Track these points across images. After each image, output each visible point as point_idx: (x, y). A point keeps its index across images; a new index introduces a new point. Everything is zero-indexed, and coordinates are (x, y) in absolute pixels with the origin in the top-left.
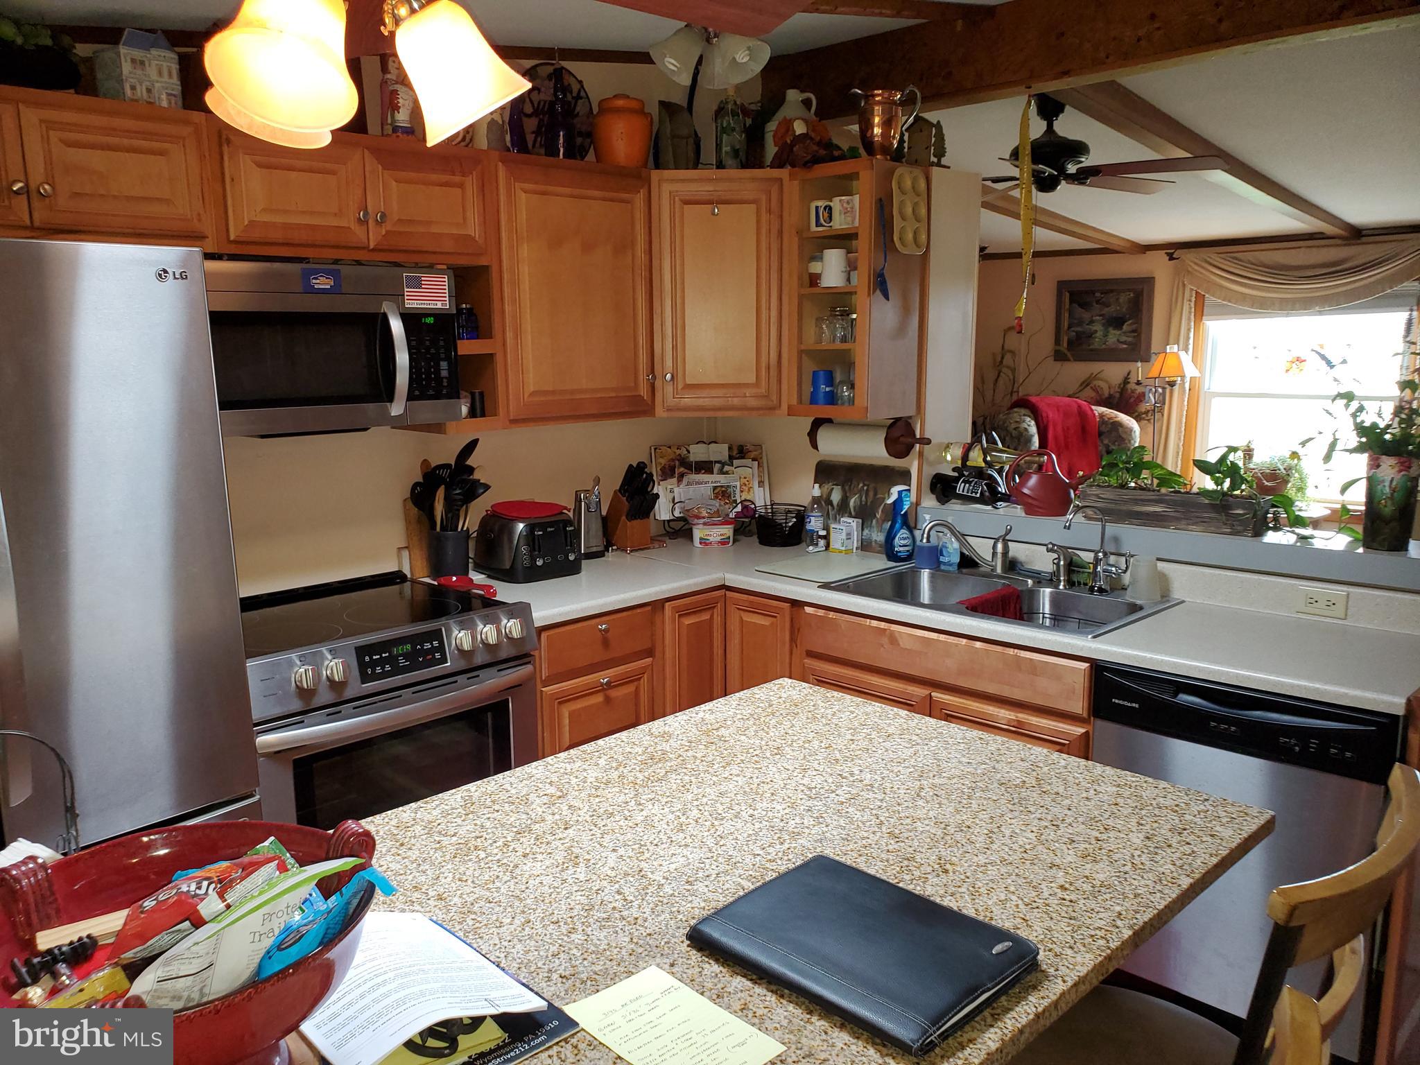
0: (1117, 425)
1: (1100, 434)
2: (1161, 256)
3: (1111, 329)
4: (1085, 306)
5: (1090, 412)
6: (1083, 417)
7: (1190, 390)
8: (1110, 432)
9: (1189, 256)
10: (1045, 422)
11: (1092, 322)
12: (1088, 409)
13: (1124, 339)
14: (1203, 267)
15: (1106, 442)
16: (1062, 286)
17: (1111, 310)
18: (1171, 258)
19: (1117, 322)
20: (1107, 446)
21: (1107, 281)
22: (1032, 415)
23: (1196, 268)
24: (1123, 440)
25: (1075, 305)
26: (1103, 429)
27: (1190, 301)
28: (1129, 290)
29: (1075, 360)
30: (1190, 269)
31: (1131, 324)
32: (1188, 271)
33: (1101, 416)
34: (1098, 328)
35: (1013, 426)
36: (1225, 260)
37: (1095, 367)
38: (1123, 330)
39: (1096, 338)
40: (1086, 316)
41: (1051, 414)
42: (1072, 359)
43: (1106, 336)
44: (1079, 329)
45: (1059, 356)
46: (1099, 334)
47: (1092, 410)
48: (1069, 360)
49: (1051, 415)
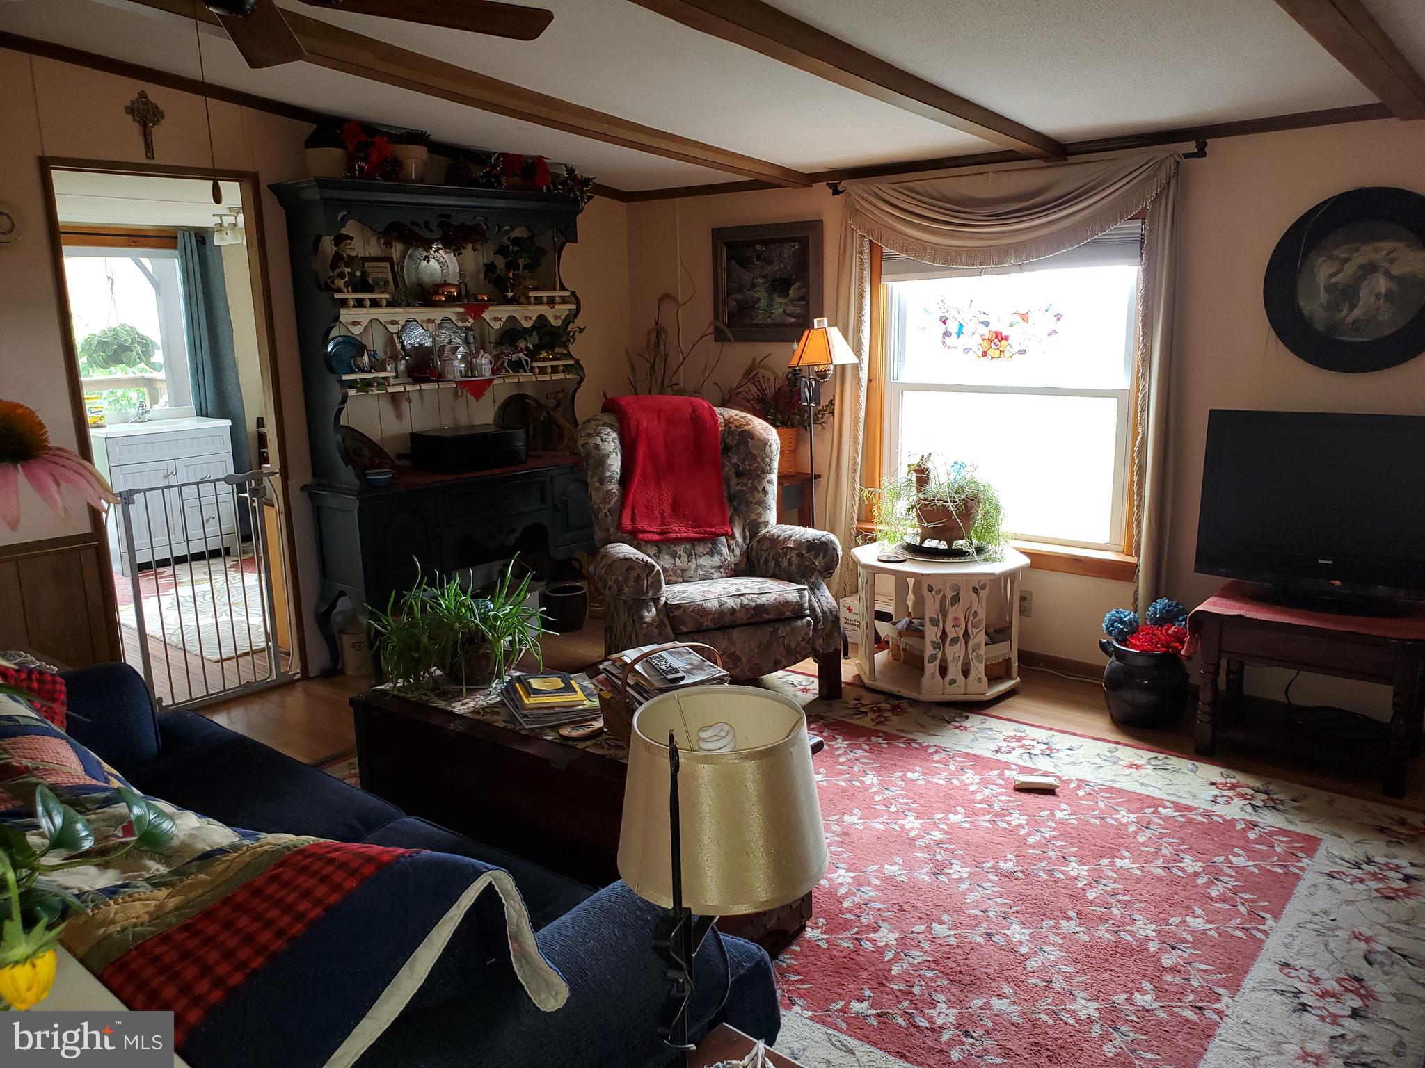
0: (747, 436)
1: (727, 449)
2: (822, 188)
3: (775, 295)
4: (744, 263)
5: (708, 418)
6: (699, 425)
7: (870, 380)
8: (738, 446)
9: (854, 188)
10: (633, 434)
11: (754, 286)
12: (706, 413)
13: (791, 309)
14: (871, 204)
15: (734, 460)
16: (719, 235)
17: (776, 268)
18: (836, 192)
19: (780, 286)
20: (736, 466)
21: (768, 227)
22: (617, 425)
23: (864, 203)
24: (754, 457)
25: (733, 263)
26: (729, 441)
27: (861, 253)
28: (794, 240)
29: (737, 340)
30: (858, 207)
31: (799, 288)
32: (857, 210)
33: (728, 422)
34: (761, 293)
35: (581, 441)
36: (896, 191)
37: (761, 350)
38: (790, 297)
39: (759, 308)
40: (747, 277)
41: (646, 422)
42: (733, 340)
43: (770, 305)
44: (739, 296)
45: (720, 336)
46: (763, 303)
47: (713, 414)
48: (729, 341)
49: (644, 424)
